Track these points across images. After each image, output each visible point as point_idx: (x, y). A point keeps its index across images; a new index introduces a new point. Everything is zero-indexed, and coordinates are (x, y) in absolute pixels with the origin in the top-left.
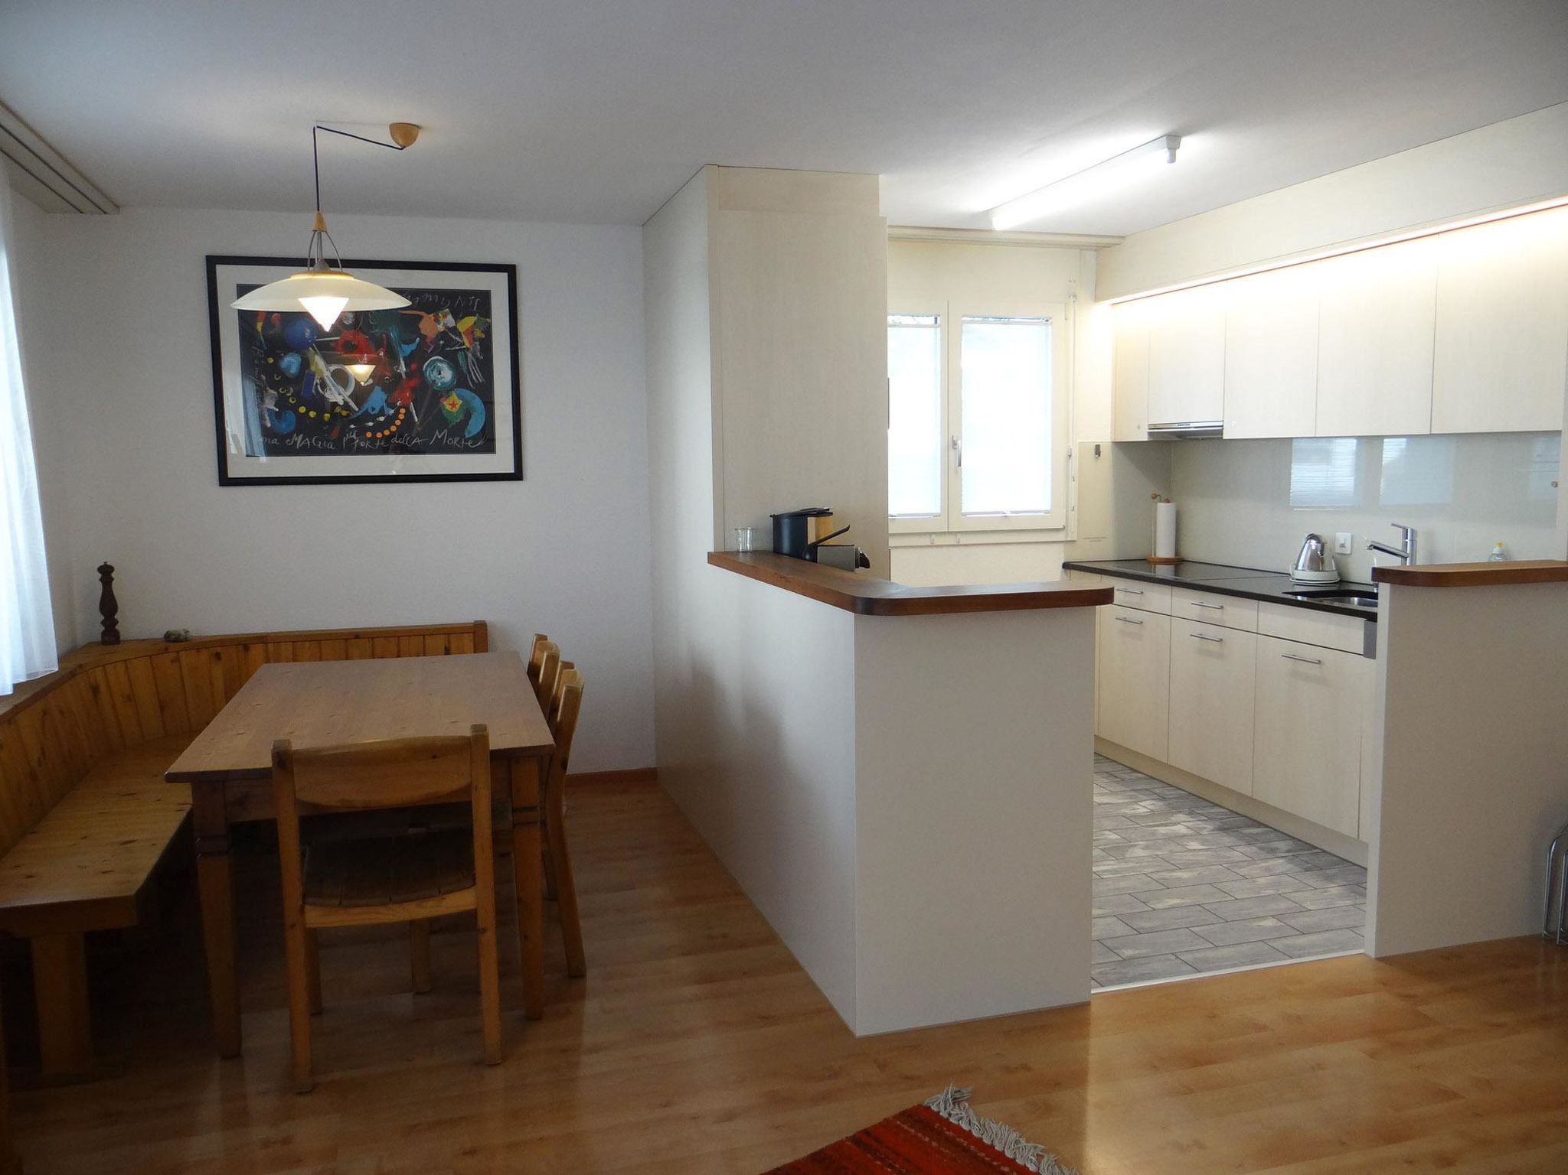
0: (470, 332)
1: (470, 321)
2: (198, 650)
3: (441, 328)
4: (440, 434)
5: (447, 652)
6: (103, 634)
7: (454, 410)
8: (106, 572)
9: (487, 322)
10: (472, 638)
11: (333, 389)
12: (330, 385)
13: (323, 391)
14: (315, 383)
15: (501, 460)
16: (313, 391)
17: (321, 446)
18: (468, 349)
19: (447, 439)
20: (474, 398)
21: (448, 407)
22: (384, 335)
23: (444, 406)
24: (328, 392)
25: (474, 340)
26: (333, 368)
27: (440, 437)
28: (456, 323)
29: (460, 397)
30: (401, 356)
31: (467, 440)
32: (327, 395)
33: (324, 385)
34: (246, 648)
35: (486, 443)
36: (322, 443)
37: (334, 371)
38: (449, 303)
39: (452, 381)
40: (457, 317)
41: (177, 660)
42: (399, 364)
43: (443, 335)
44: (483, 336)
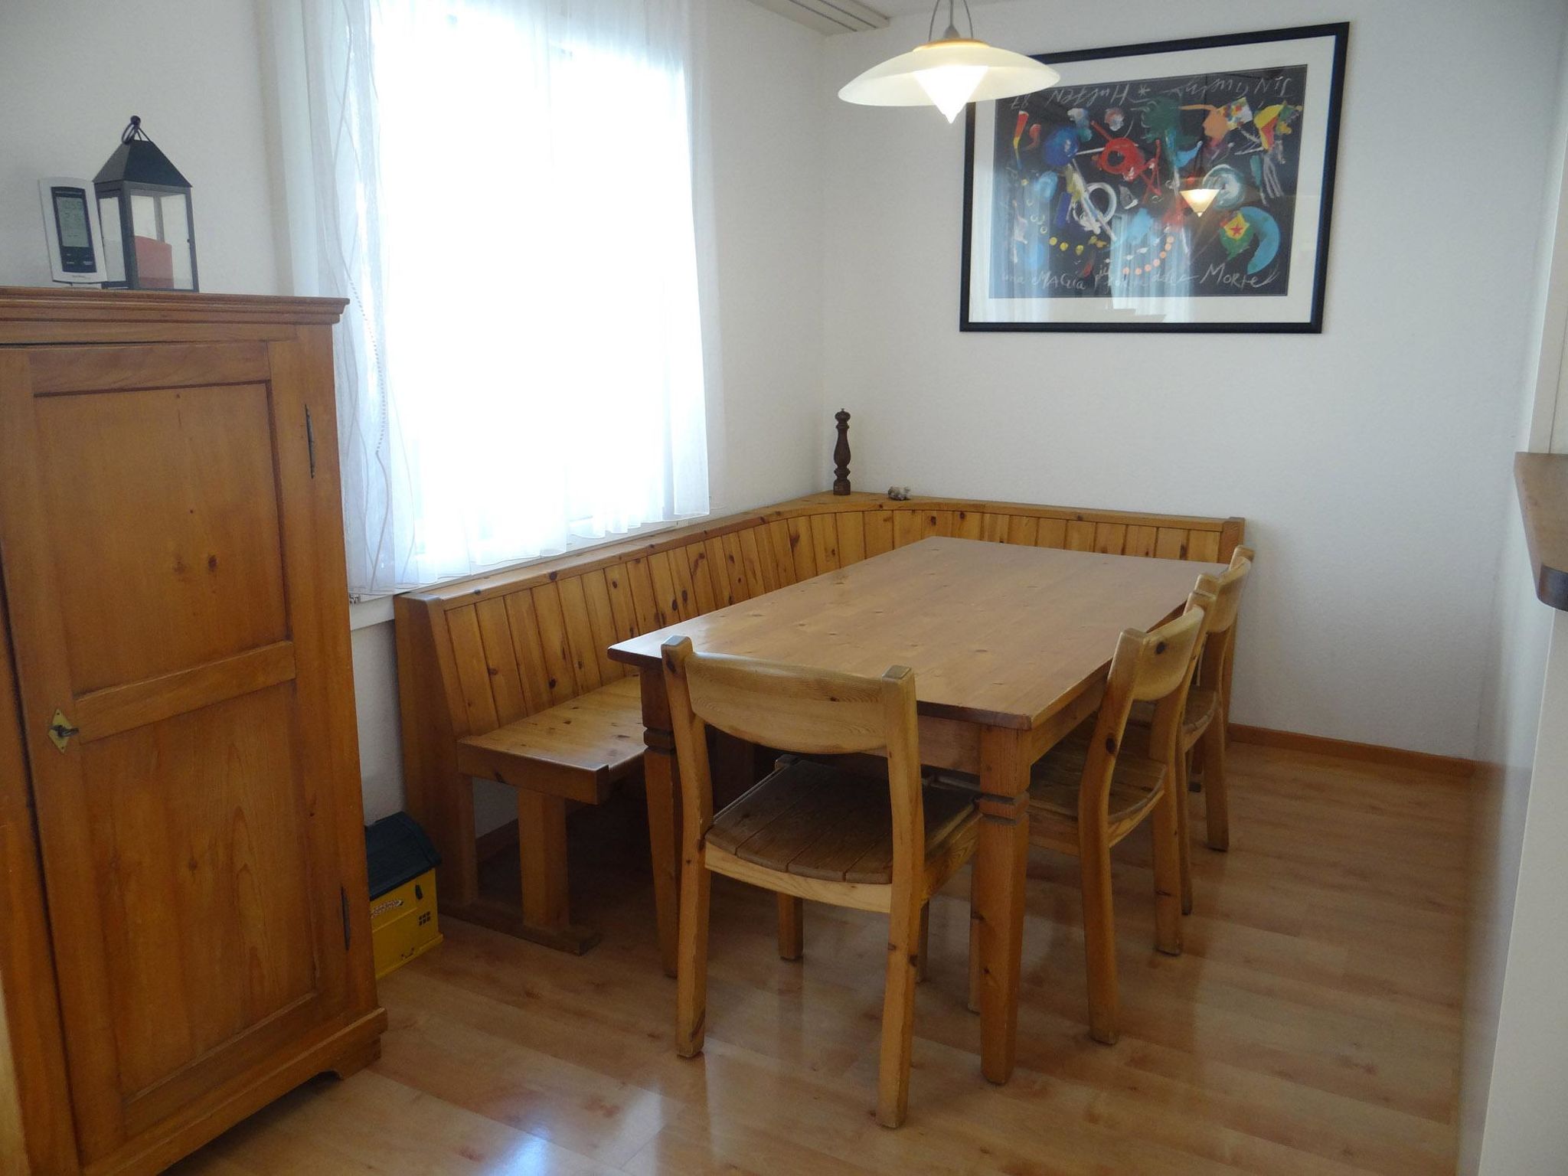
0: (1272, 126)
1: (1273, 111)
2: (914, 511)
3: (1232, 125)
4: (1215, 269)
5: (1184, 554)
6: (836, 484)
7: (1238, 237)
8: (843, 418)
9: (1297, 111)
10: (1218, 538)
11: (1090, 214)
12: (1088, 211)
13: (1079, 217)
14: (1070, 209)
15: (1295, 305)
16: (1068, 218)
17: (1070, 285)
18: (1265, 151)
19: (1223, 277)
20: (1266, 220)
21: (1230, 233)
22: (1158, 141)
23: (1225, 232)
24: (1084, 218)
25: (1276, 137)
26: (1094, 187)
27: (1214, 273)
28: (1253, 118)
29: (1247, 218)
30: (1175, 167)
31: (1250, 277)
32: (1083, 222)
33: (1080, 210)
34: (962, 516)
35: (1276, 283)
36: (1072, 282)
37: (1093, 191)
38: (1247, 88)
39: (1240, 194)
40: (1256, 107)
41: (890, 519)
42: (1172, 177)
43: (1235, 135)
44: (1289, 131)
